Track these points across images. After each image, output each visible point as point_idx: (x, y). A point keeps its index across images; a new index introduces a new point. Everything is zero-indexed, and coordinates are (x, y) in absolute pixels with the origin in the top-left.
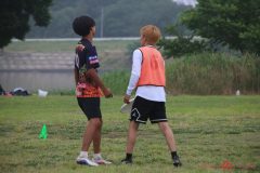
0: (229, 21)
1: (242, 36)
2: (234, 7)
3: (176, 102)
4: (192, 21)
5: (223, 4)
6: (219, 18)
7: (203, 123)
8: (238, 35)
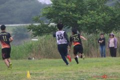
0: (71, 13)
1: (79, 22)
2: (74, 5)
3: (40, 63)
4: (49, 14)
5: (67, 3)
6: (65, 12)
7: (54, 76)
8: (76, 22)
